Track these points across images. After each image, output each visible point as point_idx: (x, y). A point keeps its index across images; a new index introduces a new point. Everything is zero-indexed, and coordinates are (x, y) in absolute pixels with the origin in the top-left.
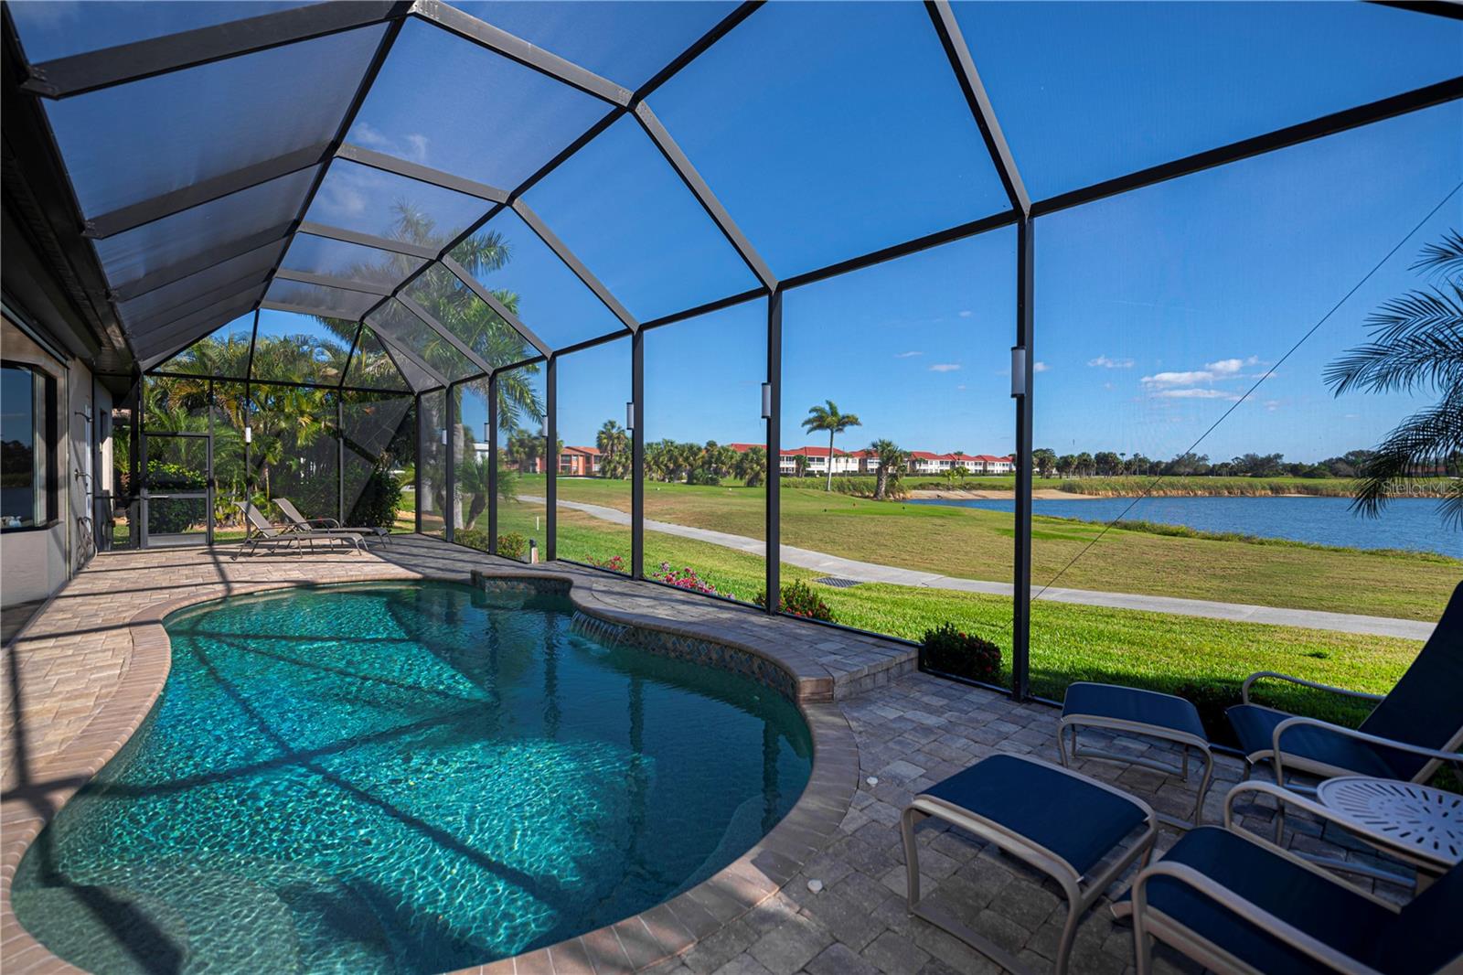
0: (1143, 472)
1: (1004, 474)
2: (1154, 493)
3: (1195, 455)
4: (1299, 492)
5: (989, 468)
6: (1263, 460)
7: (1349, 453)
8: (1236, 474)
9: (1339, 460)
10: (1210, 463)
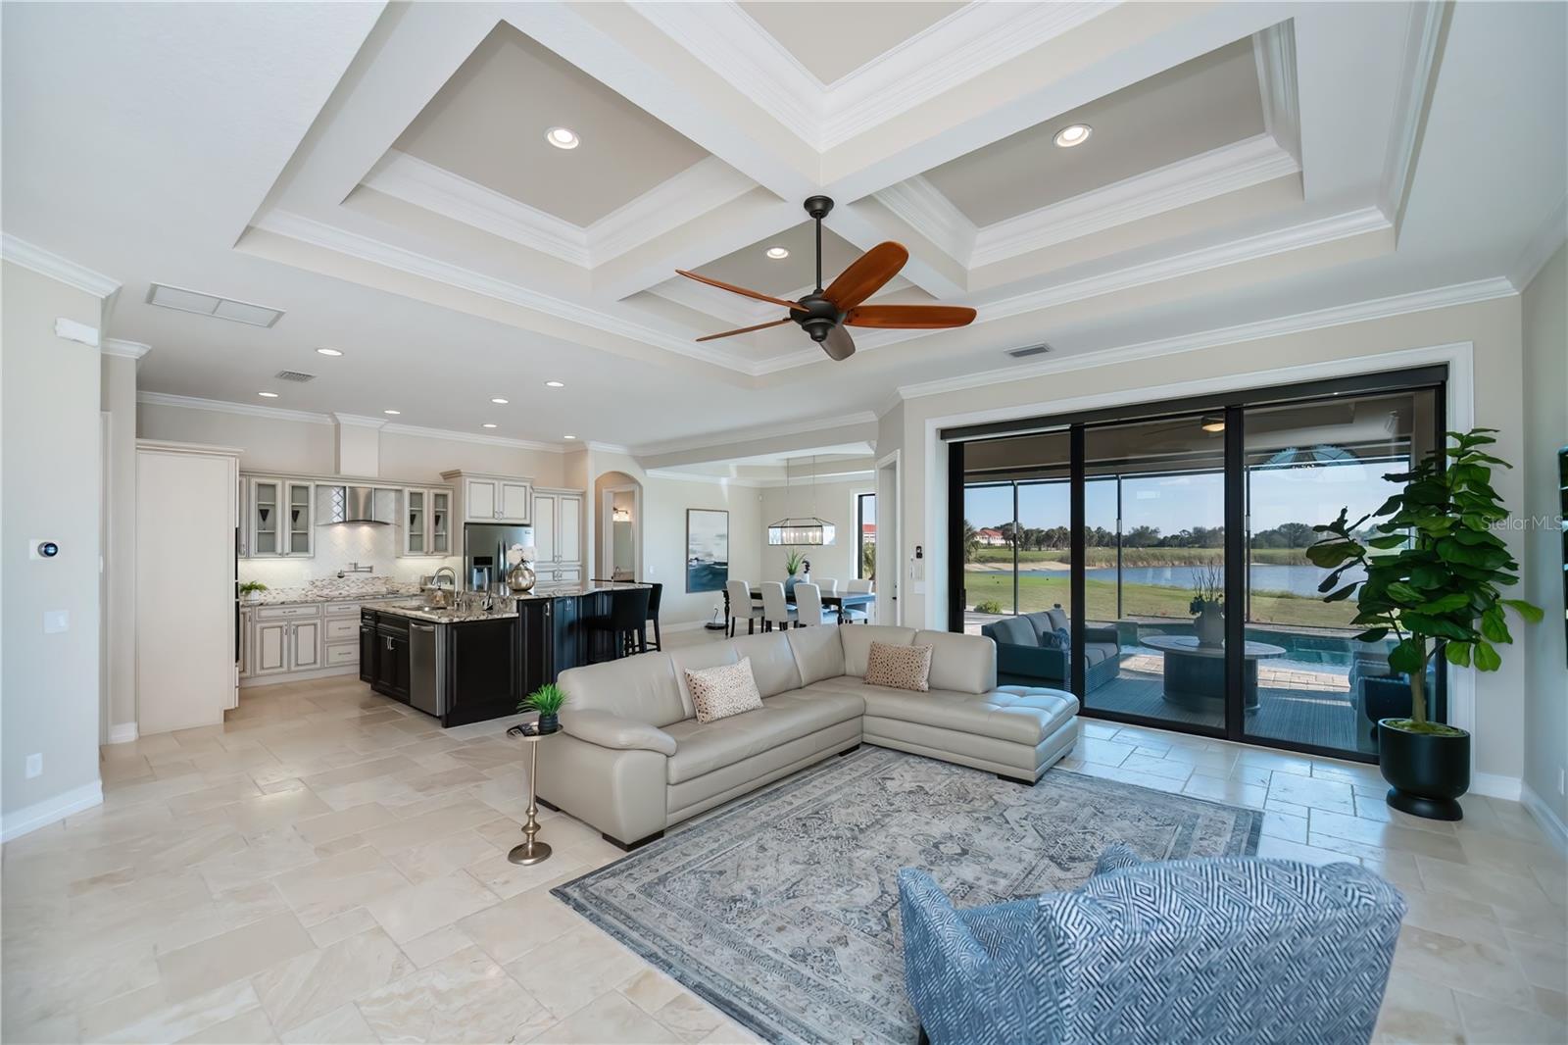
0: (1107, 545)
1: (1001, 547)
2: (1140, 564)
3: (1148, 528)
4: (1258, 562)
5: (992, 542)
6: (1210, 532)
7: (1282, 526)
8: (1184, 546)
9: (1274, 531)
10: (1161, 536)
